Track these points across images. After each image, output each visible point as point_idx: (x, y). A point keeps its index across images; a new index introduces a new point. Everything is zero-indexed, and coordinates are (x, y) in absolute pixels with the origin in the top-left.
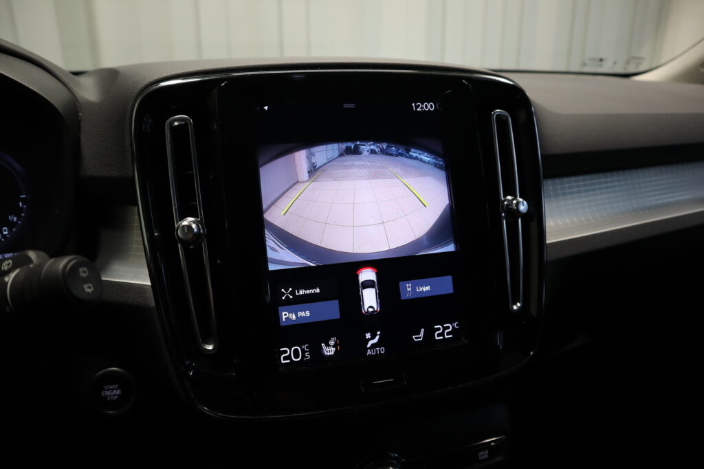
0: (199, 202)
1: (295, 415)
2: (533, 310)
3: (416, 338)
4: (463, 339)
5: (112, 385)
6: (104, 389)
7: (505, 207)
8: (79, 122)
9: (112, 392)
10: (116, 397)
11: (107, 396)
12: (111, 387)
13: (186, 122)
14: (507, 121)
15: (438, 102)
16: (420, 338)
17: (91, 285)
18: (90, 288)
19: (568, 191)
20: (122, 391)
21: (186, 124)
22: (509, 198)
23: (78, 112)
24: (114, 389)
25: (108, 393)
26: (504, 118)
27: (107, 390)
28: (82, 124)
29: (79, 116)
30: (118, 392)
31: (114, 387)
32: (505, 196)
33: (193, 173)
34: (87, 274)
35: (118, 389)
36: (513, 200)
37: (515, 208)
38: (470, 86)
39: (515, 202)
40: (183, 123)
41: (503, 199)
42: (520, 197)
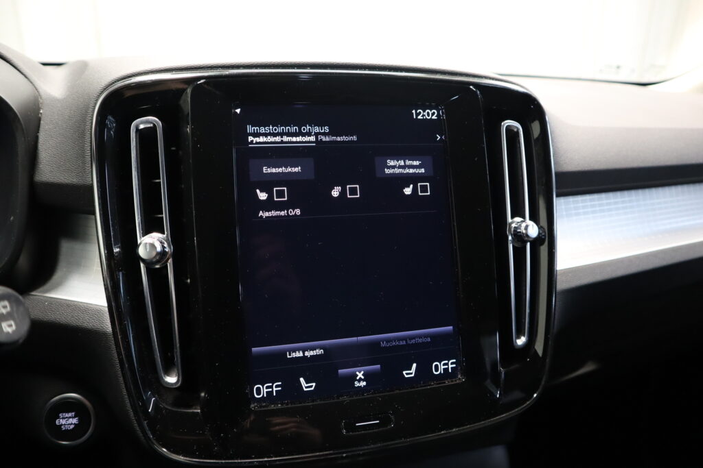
0: (165, 216)
1: (266, 459)
2: (539, 347)
3: (407, 374)
4: (459, 376)
5: (68, 412)
6: (58, 417)
7: (512, 230)
8: (39, 120)
9: (68, 421)
10: (72, 427)
11: (62, 425)
12: (67, 415)
13: (154, 125)
14: (517, 133)
15: (442, 109)
16: (411, 374)
17: (12, 323)
18: (10, 326)
19: (581, 211)
20: (79, 420)
21: (154, 128)
22: (518, 219)
23: (39, 109)
24: (70, 417)
25: (63, 422)
26: (515, 130)
27: (63, 418)
28: (42, 122)
29: (39, 113)
30: (75, 421)
31: (70, 415)
32: (512, 217)
33: (160, 182)
34: (9, 309)
35: (75, 417)
36: (522, 222)
37: (524, 231)
38: (478, 92)
39: (524, 225)
40: (152, 125)
41: (510, 220)
42: (531, 219)
